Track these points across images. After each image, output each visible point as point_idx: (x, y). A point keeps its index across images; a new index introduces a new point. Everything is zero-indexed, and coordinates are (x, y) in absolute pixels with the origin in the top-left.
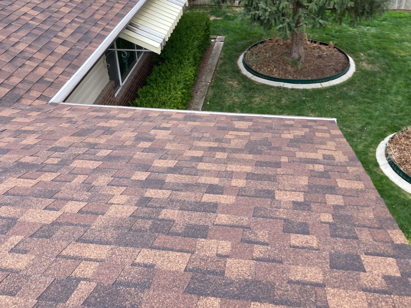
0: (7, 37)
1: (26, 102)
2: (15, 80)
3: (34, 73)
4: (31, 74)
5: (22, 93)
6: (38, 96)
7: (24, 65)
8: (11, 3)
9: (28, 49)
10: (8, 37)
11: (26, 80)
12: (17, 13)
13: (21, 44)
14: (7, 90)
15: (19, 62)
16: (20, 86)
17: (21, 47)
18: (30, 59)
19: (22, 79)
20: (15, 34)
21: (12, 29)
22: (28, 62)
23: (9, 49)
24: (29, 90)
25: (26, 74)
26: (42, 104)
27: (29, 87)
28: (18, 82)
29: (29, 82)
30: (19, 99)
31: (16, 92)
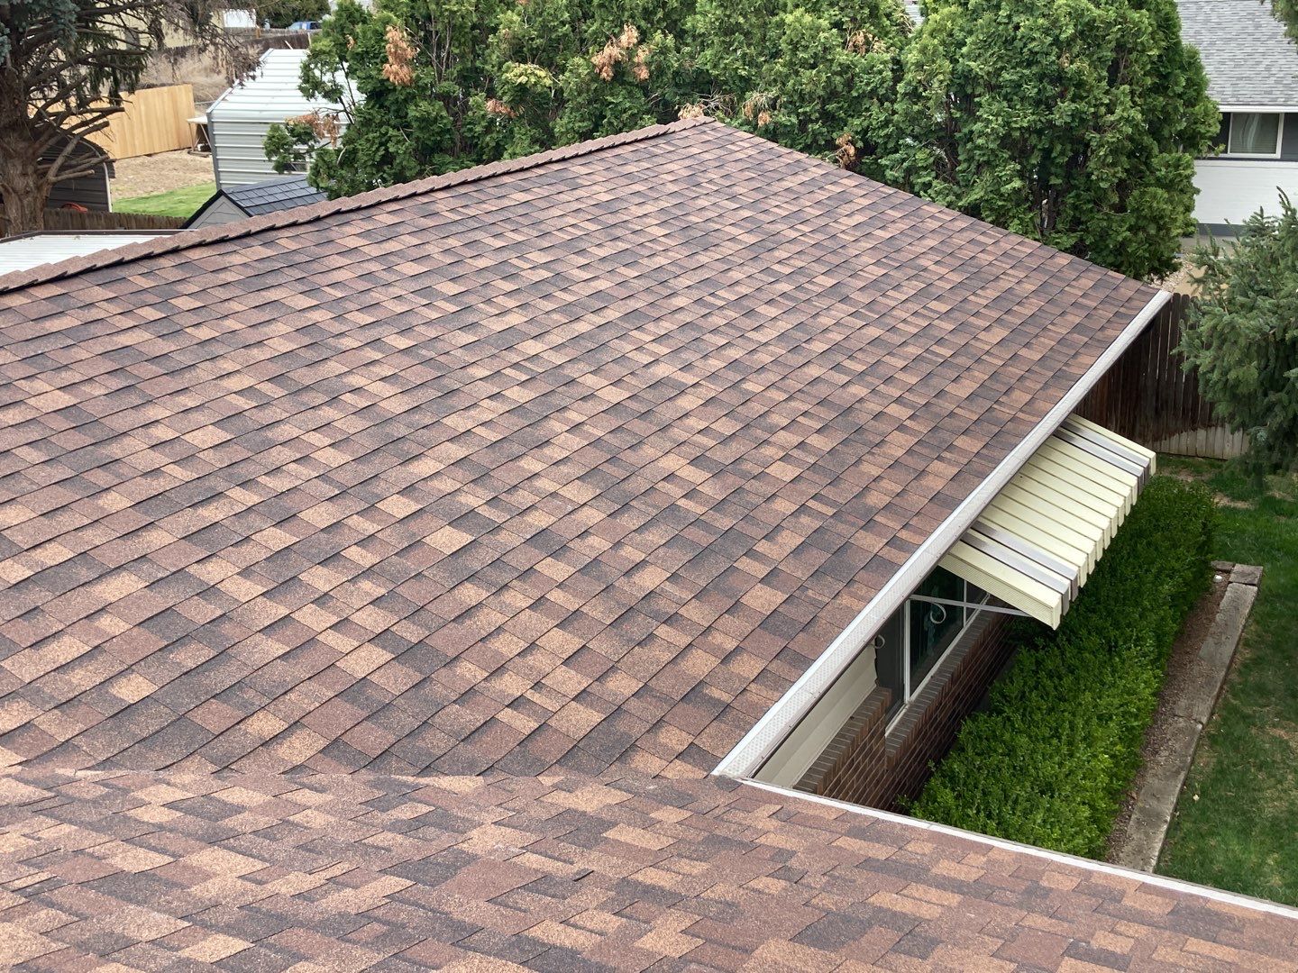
0: (615, 545)
1: (647, 762)
2: (623, 685)
3: (677, 668)
4: (667, 669)
5: (638, 729)
6: (681, 748)
7: (651, 636)
8: (635, 442)
9: (668, 587)
10: (618, 545)
11: (652, 690)
12: (647, 471)
13: (650, 569)
14: (597, 717)
15: (637, 628)
16: (634, 705)
17: (650, 579)
18: (670, 620)
19: (641, 685)
20: (638, 538)
21: (630, 521)
22: (663, 631)
23: (617, 584)
24: (658, 725)
25: (654, 669)
26: (691, 776)
27: (659, 714)
28: (628, 693)
29: (662, 698)
30: (627, 751)
31: (621, 726)
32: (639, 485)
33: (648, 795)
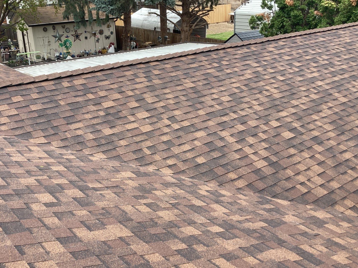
32: (348, 127)
33: (339, 217)
